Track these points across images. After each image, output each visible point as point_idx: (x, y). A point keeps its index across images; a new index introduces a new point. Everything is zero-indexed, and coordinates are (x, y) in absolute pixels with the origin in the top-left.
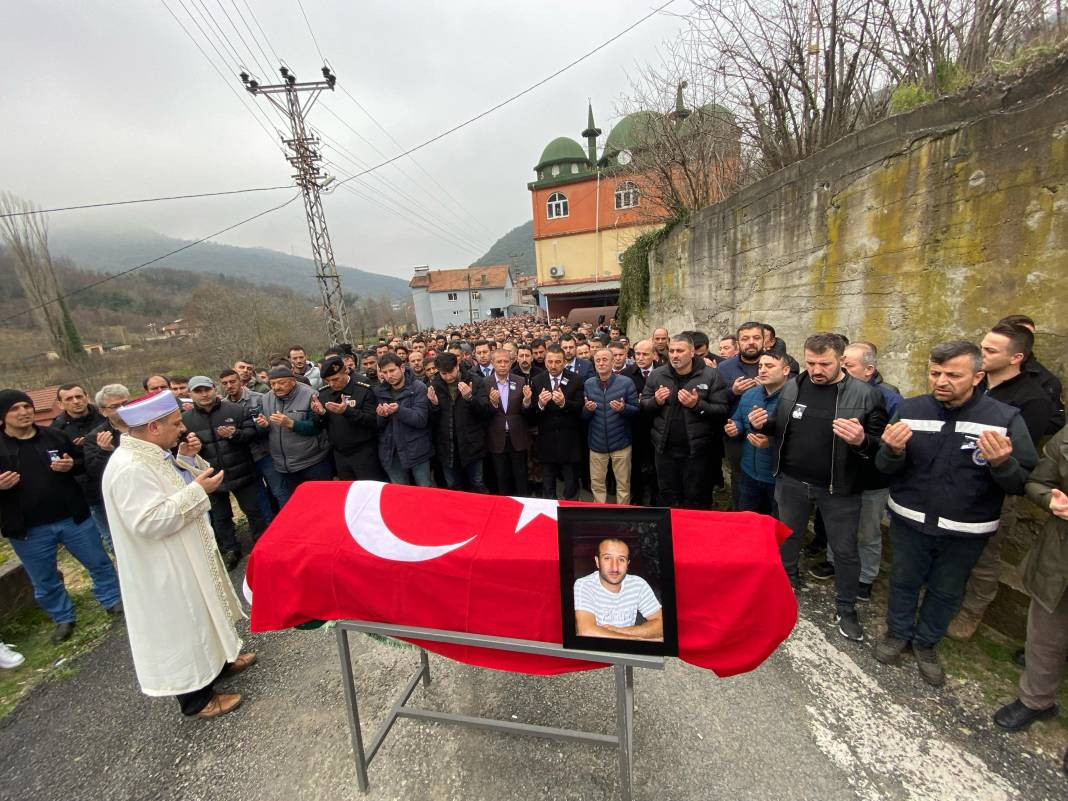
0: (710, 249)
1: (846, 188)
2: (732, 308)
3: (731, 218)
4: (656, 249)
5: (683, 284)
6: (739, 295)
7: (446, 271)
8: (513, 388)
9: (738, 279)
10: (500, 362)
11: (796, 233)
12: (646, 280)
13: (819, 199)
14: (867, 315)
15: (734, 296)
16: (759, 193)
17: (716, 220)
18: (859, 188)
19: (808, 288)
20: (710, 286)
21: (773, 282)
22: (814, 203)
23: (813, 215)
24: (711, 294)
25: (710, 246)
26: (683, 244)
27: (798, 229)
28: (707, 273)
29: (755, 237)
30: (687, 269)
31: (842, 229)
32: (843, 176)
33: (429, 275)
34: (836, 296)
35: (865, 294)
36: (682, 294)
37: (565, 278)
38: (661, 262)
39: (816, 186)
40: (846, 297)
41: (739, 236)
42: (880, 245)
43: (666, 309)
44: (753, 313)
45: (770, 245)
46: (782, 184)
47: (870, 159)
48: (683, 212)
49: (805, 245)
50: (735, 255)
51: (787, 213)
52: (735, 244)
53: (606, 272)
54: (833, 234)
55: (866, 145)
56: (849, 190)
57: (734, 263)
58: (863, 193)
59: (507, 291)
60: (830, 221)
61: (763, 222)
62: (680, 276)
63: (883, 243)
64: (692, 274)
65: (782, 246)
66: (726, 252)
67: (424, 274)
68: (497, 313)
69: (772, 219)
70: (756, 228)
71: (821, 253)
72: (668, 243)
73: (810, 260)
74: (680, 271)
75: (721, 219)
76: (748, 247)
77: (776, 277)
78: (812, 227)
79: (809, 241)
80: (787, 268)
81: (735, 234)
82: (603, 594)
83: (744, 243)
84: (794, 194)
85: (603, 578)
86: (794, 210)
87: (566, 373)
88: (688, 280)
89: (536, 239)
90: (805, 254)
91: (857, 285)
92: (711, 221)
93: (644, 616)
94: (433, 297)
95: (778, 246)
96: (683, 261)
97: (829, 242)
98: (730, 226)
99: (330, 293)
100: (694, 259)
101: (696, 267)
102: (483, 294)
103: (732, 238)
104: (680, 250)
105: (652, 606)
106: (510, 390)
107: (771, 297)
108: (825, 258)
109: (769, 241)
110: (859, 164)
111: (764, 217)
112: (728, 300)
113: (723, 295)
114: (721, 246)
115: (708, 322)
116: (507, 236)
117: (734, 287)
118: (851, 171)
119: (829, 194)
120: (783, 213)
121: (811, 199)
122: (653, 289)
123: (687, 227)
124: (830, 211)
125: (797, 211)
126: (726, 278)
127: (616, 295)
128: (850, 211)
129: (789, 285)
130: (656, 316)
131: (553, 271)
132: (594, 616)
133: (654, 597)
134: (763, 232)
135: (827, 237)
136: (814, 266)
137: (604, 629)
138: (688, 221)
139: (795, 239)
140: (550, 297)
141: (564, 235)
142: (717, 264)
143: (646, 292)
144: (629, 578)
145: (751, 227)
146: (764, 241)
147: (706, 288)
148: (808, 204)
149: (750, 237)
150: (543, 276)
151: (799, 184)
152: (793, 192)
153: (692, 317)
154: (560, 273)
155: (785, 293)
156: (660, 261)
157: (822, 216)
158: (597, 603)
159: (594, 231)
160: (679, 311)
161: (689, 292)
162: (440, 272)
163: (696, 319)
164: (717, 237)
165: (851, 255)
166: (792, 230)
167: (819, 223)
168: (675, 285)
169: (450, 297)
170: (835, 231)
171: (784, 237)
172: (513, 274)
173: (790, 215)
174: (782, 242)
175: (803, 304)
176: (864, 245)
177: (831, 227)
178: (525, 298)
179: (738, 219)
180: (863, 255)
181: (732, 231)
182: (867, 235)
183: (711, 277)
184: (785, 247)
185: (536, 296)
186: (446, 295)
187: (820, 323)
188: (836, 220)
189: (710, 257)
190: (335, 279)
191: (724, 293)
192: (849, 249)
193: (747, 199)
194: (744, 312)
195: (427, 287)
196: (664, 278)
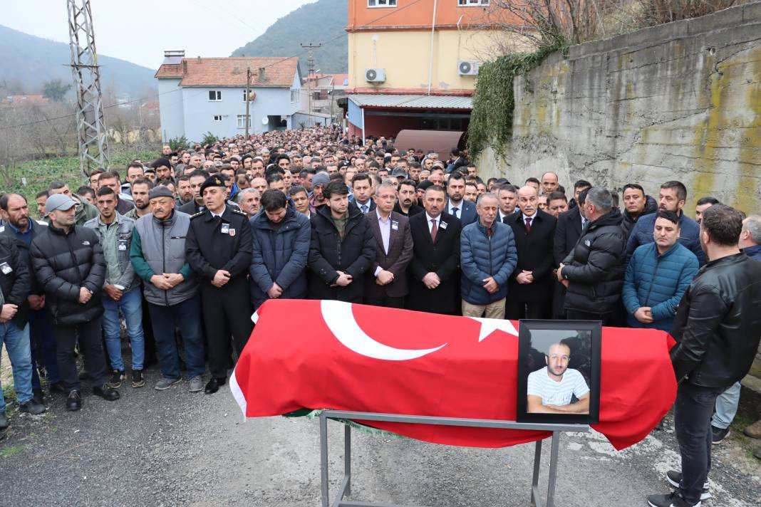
0: (591, 89)
1: (730, 57)
2: (612, 157)
3: (616, 60)
4: (526, 75)
5: (558, 122)
6: (621, 145)
7: (209, 59)
8: (395, 227)
9: (620, 127)
10: (385, 197)
11: (681, 91)
12: (510, 108)
13: (705, 61)
14: (741, 183)
15: (615, 144)
16: (646, 41)
17: (600, 58)
18: (741, 60)
19: (690, 148)
20: (590, 129)
21: (656, 136)
22: (700, 65)
23: (698, 76)
24: (589, 138)
25: (592, 85)
26: (560, 77)
27: (684, 88)
28: (586, 115)
29: (641, 86)
30: (564, 106)
31: (724, 96)
32: (728, 46)
33: (185, 63)
34: (714, 160)
35: (740, 162)
36: (555, 133)
37: (385, 86)
38: (532, 91)
39: (703, 49)
40: (723, 164)
41: (624, 82)
42: (756, 117)
43: (534, 147)
44: (635, 167)
45: (655, 98)
46: (671, 38)
47: (753, 35)
48: (560, 41)
49: (689, 104)
50: (618, 101)
51: (673, 69)
52: (619, 89)
53: (443, 84)
54: (715, 100)
55: (750, 20)
56: (732, 60)
57: (616, 109)
58: (744, 65)
59: (292, 92)
60: (713, 85)
61: (649, 72)
62: (555, 112)
63: (758, 116)
64: (569, 112)
65: (667, 101)
66: (609, 95)
67: (178, 61)
68: (277, 122)
69: (659, 72)
70: (642, 77)
71: (703, 116)
72: (541, 72)
73: (693, 121)
74: (555, 107)
75: (605, 59)
76: (633, 95)
77: (659, 132)
78: (697, 88)
79: (693, 101)
80: (671, 124)
81: (620, 78)
82: (548, 383)
83: (628, 90)
84: (681, 52)
85: (550, 371)
86: (680, 68)
87: (445, 217)
88: (564, 118)
89: (349, 31)
90: (688, 114)
91: (734, 153)
92: (593, 58)
93: (577, 397)
94: (187, 93)
95: (662, 100)
96: (558, 96)
97: (711, 106)
98: (615, 67)
99: (85, 87)
100: (572, 96)
101: (574, 105)
102: (259, 93)
103: (616, 82)
104: (555, 83)
105: (583, 390)
106: (392, 230)
107: (653, 152)
108: (707, 121)
109: (654, 93)
110: (742, 38)
111: (651, 66)
112: (609, 148)
113: (604, 143)
114: (603, 87)
115: (584, 169)
116: (292, 14)
117: (615, 136)
118: (735, 42)
119: (714, 59)
120: (670, 68)
121: (696, 60)
122: (517, 121)
123: (565, 58)
124: (714, 76)
125: (684, 69)
126: (608, 124)
127: (465, 116)
128: (731, 80)
129: (672, 142)
130: (520, 154)
131: (371, 75)
132: (541, 399)
133: (585, 384)
134: (649, 83)
135: (709, 101)
136: (696, 127)
137: (547, 407)
138: (567, 52)
139: (680, 97)
140: (367, 109)
141: (388, 30)
142: (599, 106)
143: (509, 124)
144: (569, 370)
145: (637, 74)
146: (649, 93)
147: (585, 131)
148: (694, 65)
149: (635, 84)
150: (354, 79)
151: (687, 42)
152: (681, 48)
153: (566, 163)
154: (378, 78)
155: (667, 150)
156: (529, 89)
157: (707, 79)
158: (544, 390)
159: (430, 29)
160: (551, 151)
161: (563, 133)
162: (199, 60)
163: (571, 164)
164: (600, 76)
165: (729, 122)
166: (678, 87)
167: (704, 86)
168: (548, 120)
169: (212, 96)
170: (716, 98)
171: (670, 92)
172: (305, 69)
173: (677, 72)
174: (667, 97)
175: (685, 164)
176: (741, 116)
177: (714, 92)
178: (319, 104)
179: (624, 63)
180: (740, 125)
181: (617, 74)
182: (745, 106)
183: (590, 119)
184: (670, 103)
185: (344, 105)
186: (206, 93)
187: (699, 186)
188: (718, 86)
189: (591, 97)
190: (95, 70)
191: (605, 140)
192: (729, 116)
193: (634, 45)
194: (625, 164)
195: (180, 79)
196: (533, 111)
